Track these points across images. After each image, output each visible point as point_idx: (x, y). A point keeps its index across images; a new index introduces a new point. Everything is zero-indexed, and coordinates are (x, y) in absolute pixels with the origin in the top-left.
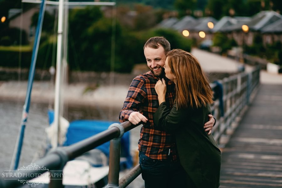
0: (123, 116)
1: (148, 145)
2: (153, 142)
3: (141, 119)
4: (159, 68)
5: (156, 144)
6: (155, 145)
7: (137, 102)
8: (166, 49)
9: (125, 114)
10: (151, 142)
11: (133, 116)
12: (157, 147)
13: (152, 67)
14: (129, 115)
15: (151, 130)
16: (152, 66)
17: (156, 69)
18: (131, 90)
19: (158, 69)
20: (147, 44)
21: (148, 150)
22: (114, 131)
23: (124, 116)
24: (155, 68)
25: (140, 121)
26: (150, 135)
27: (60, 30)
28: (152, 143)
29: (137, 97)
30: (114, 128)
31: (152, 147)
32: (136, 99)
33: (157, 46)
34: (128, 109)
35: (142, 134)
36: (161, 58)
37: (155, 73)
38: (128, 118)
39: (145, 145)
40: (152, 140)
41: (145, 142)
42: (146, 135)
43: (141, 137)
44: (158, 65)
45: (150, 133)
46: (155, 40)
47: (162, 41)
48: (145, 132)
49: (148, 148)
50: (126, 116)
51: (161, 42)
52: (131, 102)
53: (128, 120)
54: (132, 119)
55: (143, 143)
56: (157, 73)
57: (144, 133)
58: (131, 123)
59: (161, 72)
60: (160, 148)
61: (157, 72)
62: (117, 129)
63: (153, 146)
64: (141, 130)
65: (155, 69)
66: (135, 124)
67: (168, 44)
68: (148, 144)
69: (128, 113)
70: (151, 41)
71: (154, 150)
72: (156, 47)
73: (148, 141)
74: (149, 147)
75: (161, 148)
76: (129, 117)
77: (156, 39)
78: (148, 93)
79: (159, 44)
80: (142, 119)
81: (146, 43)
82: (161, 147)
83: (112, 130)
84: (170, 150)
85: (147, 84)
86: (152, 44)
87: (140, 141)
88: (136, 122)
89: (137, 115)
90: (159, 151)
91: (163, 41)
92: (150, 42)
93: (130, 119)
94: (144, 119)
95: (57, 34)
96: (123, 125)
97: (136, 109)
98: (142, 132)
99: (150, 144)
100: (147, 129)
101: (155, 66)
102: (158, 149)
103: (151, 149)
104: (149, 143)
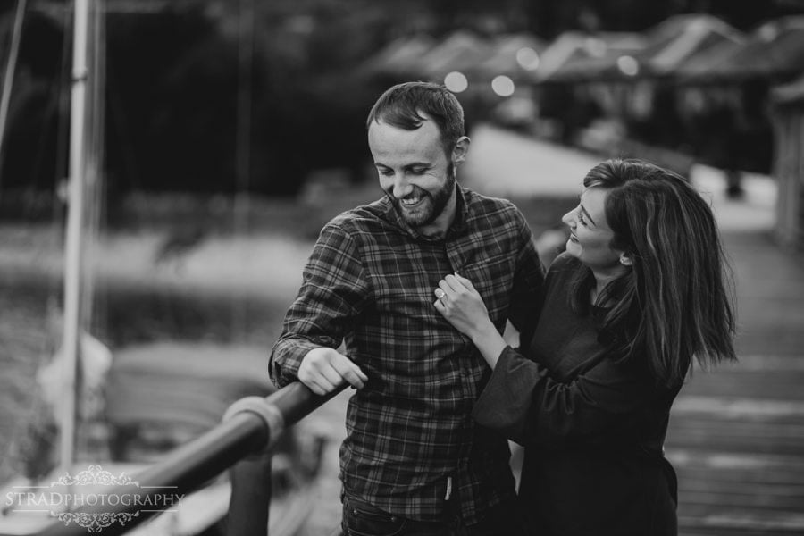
0: (280, 363)
1: (373, 463)
2: (392, 451)
3: (343, 374)
4: (422, 197)
5: (402, 458)
6: (398, 463)
7: (334, 314)
8: (448, 129)
9: (288, 355)
10: (382, 450)
11: (315, 364)
12: (404, 469)
13: (397, 193)
14: (300, 359)
15: (384, 408)
16: (395, 191)
17: (411, 201)
18: (314, 273)
19: (416, 200)
20: (378, 109)
21: (373, 479)
22: (246, 430)
23: (284, 363)
24: (407, 197)
25: (338, 380)
26: (380, 425)
27: (80, 66)
28: (385, 456)
29: (332, 295)
30: (244, 418)
31: (387, 468)
32: (329, 302)
33: (417, 120)
34: (301, 335)
35: (354, 424)
36: (429, 165)
37: (406, 212)
38: (297, 371)
39: (361, 460)
40: (387, 446)
41: (363, 450)
42: (366, 426)
43: (351, 433)
44: (418, 187)
45: (382, 418)
46: (408, 98)
47: (432, 102)
48: (361, 414)
49: (371, 474)
50: (291, 363)
51: (430, 107)
52: (312, 314)
53: (297, 380)
54: (309, 373)
55: (356, 455)
56: (413, 216)
57: (360, 420)
58: (306, 388)
59: (427, 212)
60: (413, 475)
61: (412, 212)
62: (257, 422)
63: (390, 467)
64: (350, 407)
65: (405, 201)
66: (323, 393)
67: (457, 111)
68: (371, 457)
69: (298, 353)
70: (392, 98)
71: (394, 482)
72: (409, 124)
73: (372, 447)
74: (376, 468)
75: (420, 475)
76: (298, 368)
77: (414, 91)
78: (375, 282)
79: (422, 114)
80: (347, 373)
81: (376, 105)
82: (417, 470)
83: (238, 429)
84: (449, 481)
85: (367, 248)
86: (397, 110)
87: (346, 446)
88: (323, 385)
89: (328, 358)
90: (410, 483)
91: (436, 99)
92: (390, 103)
93: (303, 375)
94: (356, 373)
95: (70, 81)
96: (276, 403)
97: (330, 339)
98: (353, 416)
99: (381, 458)
100: (368, 405)
101: (408, 190)
102: (408, 477)
103: (383, 476)
104: (376, 454)
